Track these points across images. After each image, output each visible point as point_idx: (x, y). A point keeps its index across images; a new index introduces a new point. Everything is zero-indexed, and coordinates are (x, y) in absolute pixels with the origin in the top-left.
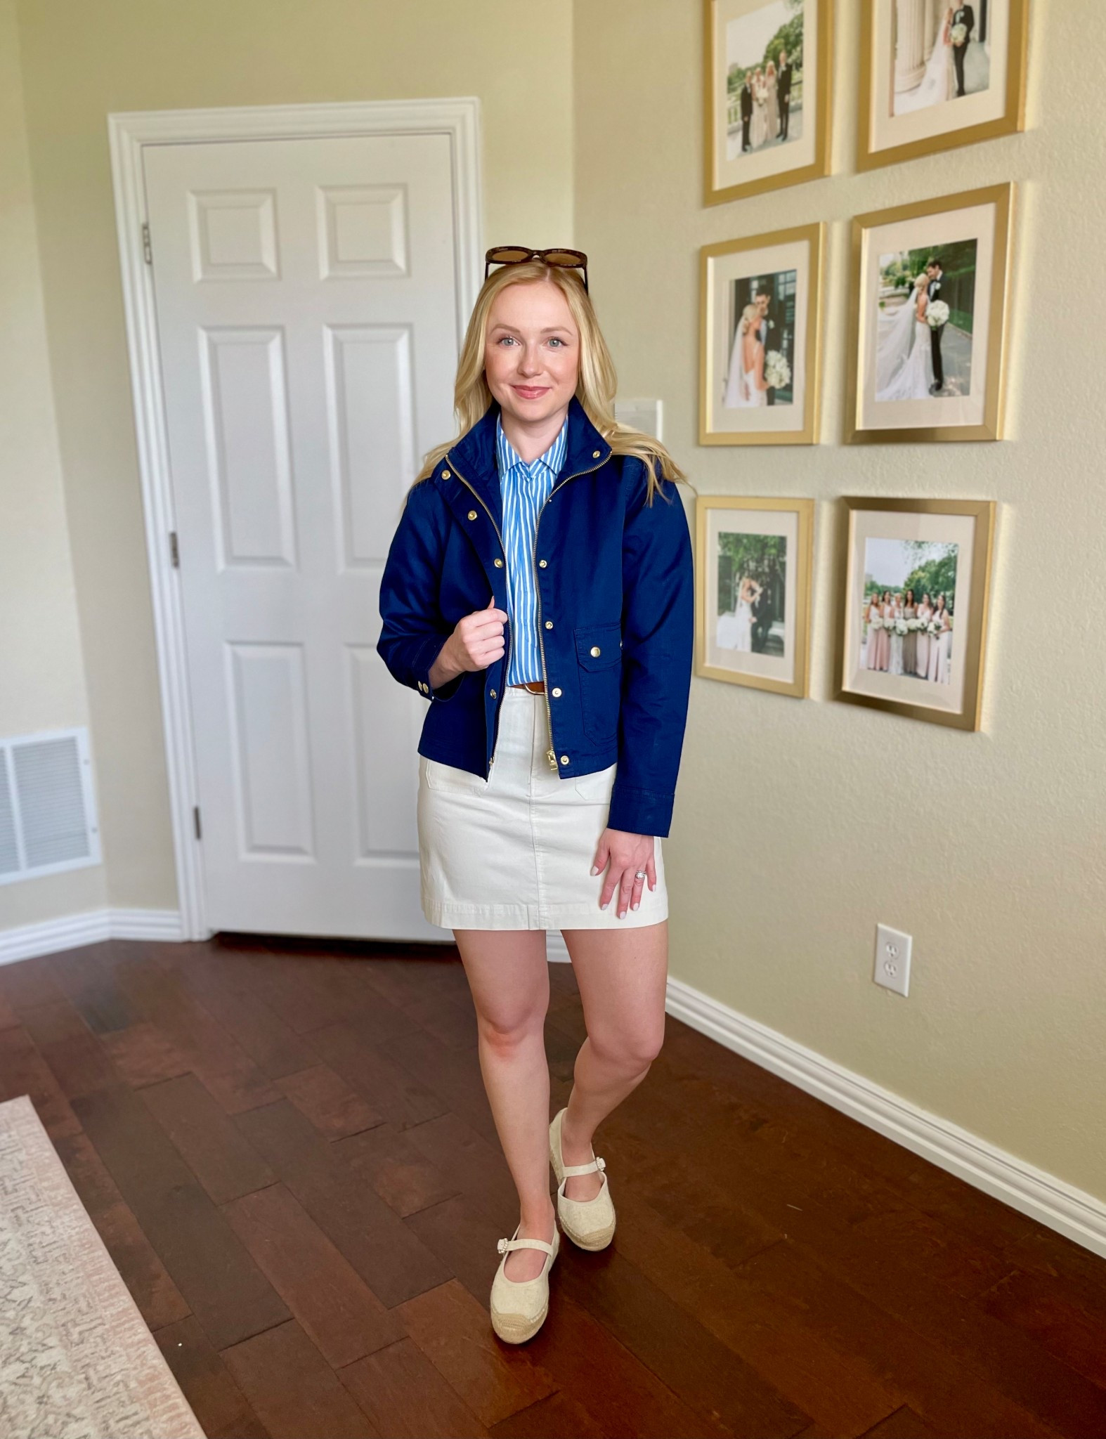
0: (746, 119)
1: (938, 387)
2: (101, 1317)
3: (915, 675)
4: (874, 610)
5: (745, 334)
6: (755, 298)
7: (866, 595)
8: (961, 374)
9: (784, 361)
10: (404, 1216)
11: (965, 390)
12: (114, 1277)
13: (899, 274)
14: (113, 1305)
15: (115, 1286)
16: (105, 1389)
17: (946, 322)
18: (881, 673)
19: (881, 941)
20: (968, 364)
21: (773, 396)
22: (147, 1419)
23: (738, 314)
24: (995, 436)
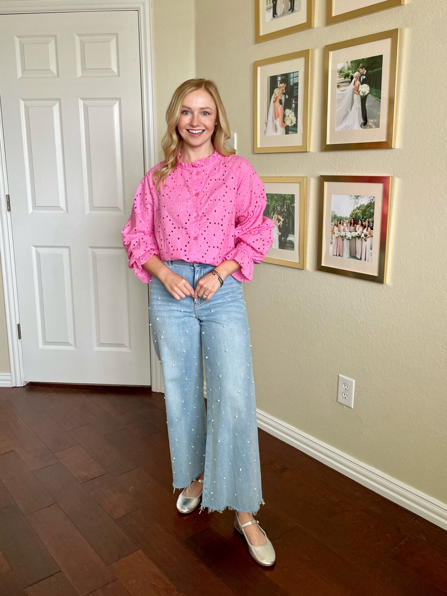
0: (275, 3)
1: (365, 123)
3: (355, 258)
4: (336, 228)
5: (274, 102)
6: (279, 85)
8: (375, 118)
9: (293, 113)
10: (115, 519)
11: (377, 125)
13: (346, 72)
17: (368, 94)
18: (340, 257)
19: (341, 381)
20: (379, 113)
21: (288, 130)
23: (272, 93)
24: (392, 146)
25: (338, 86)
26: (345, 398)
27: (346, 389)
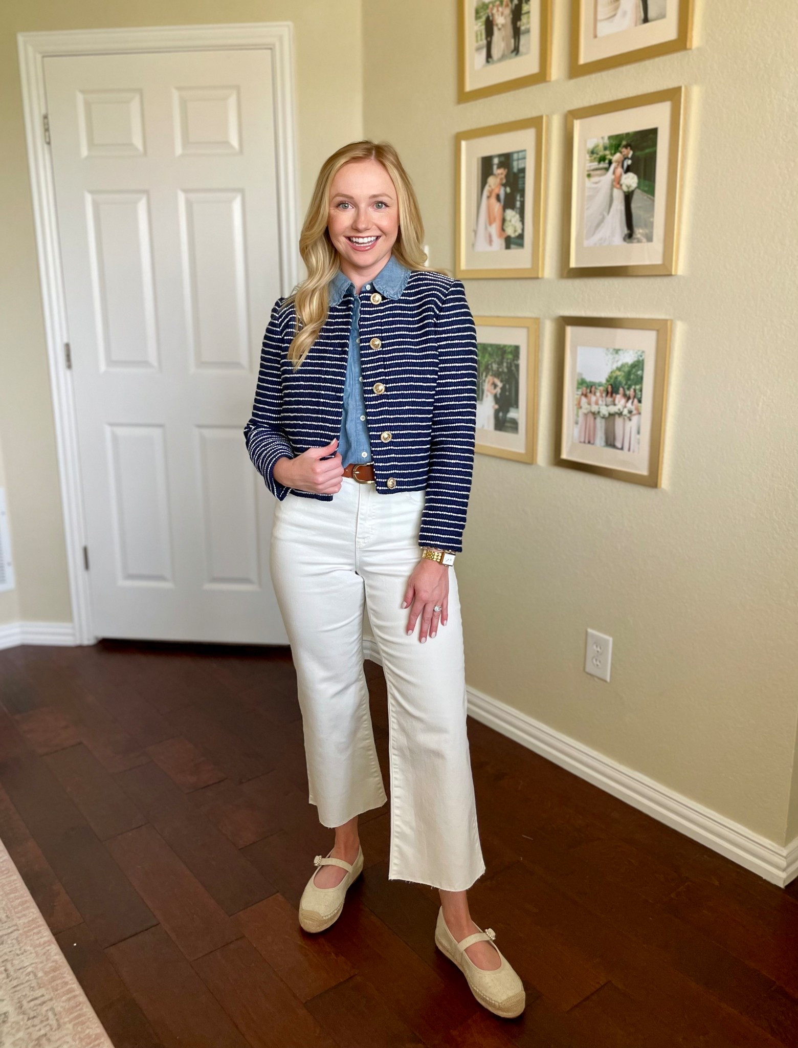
0: (489, 39)
1: (630, 236)
2: (16, 925)
3: (614, 446)
4: (584, 400)
5: (489, 197)
6: (496, 171)
7: (578, 388)
8: (646, 226)
9: (518, 216)
10: (240, 847)
11: (650, 239)
12: (25, 895)
13: (601, 153)
14: (24, 915)
15: (26, 901)
16: (19, 978)
17: (635, 189)
18: (589, 446)
19: (590, 640)
20: (651, 220)
21: (511, 242)
22: (51, 1000)
23: (484, 182)
24: (671, 271)
25: (589, 176)
26: (597, 665)
27: (598, 652)
